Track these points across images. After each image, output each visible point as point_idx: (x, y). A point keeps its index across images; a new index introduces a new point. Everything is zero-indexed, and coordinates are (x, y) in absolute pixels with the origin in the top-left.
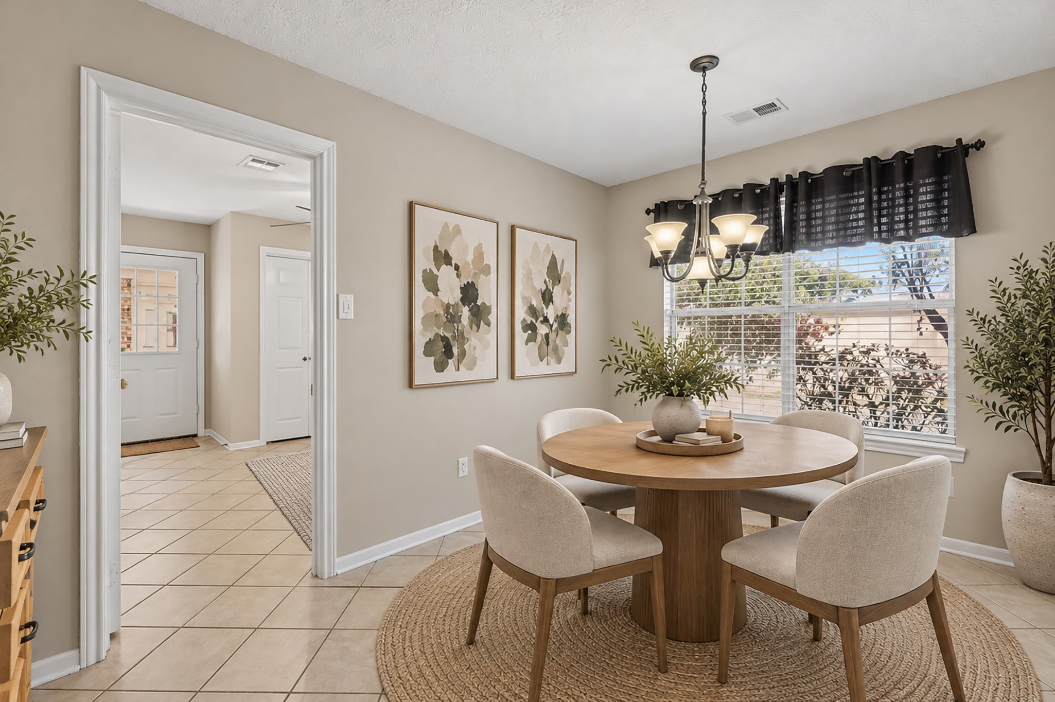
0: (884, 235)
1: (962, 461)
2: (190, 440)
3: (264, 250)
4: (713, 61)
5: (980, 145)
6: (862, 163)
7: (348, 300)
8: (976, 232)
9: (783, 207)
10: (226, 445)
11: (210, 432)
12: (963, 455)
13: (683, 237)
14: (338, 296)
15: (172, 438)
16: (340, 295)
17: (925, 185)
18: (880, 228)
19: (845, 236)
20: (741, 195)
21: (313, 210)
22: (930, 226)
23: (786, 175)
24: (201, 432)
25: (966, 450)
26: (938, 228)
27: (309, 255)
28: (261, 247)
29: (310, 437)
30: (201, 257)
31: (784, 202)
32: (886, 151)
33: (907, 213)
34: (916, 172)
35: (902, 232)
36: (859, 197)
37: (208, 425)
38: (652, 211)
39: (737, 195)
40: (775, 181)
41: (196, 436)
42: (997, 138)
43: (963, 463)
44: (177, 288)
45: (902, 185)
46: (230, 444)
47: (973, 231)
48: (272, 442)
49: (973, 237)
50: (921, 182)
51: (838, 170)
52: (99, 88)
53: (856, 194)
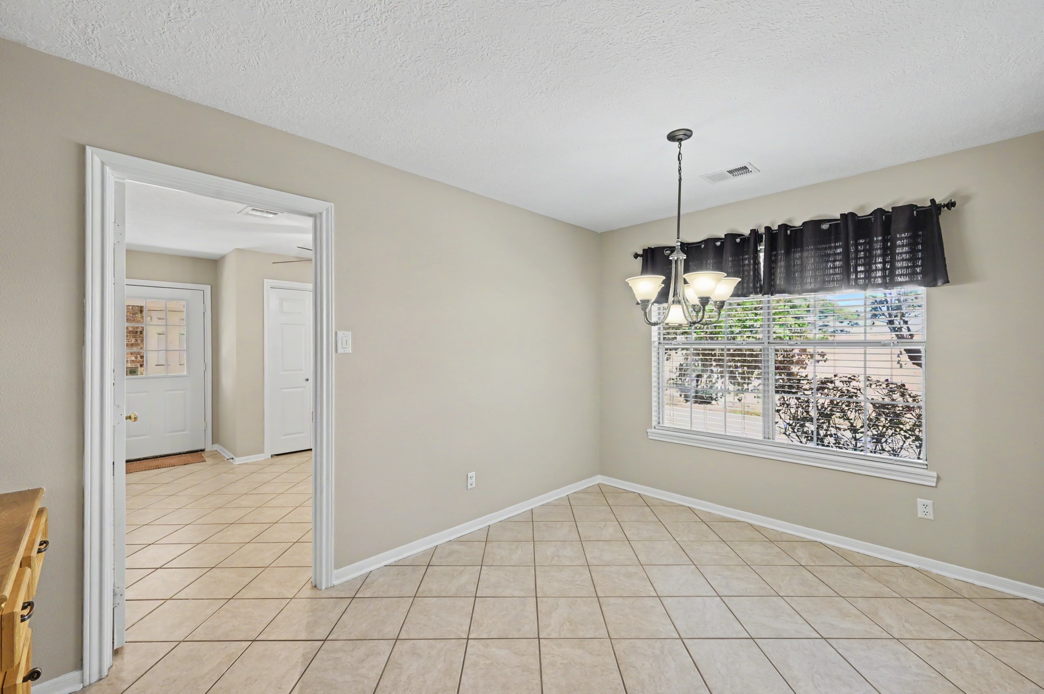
0: (861, 282)
1: (934, 485)
2: (196, 454)
3: (267, 283)
4: (688, 134)
5: (951, 205)
6: (839, 218)
7: (346, 337)
8: (948, 282)
9: (762, 255)
10: (233, 459)
11: (216, 447)
12: (935, 480)
13: (663, 285)
14: (336, 333)
15: (180, 454)
16: (338, 332)
17: (901, 239)
18: (856, 276)
19: (824, 282)
20: (722, 243)
21: (314, 251)
22: (906, 275)
23: (765, 227)
24: (209, 447)
25: (938, 475)
26: (912, 277)
27: (310, 286)
28: (265, 280)
29: (311, 450)
30: (208, 289)
31: (763, 250)
32: (862, 208)
33: (884, 263)
34: (893, 226)
35: (879, 279)
36: (836, 247)
37: (215, 440)
38: (641, 256)
39: (718, 244)
40: (754, 232)
41: (203, 450)
42: (967, 199)
43: (936, 487)
44: (185, 312)
45: (880, 238)
46: (236, 458)
47: (947, 281)
48: (277, 455)
49: (947, 287)
50: (898, 236)
51: (815, 224)
52: (103, 164)
53: (833, 245)
